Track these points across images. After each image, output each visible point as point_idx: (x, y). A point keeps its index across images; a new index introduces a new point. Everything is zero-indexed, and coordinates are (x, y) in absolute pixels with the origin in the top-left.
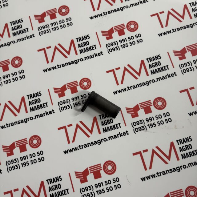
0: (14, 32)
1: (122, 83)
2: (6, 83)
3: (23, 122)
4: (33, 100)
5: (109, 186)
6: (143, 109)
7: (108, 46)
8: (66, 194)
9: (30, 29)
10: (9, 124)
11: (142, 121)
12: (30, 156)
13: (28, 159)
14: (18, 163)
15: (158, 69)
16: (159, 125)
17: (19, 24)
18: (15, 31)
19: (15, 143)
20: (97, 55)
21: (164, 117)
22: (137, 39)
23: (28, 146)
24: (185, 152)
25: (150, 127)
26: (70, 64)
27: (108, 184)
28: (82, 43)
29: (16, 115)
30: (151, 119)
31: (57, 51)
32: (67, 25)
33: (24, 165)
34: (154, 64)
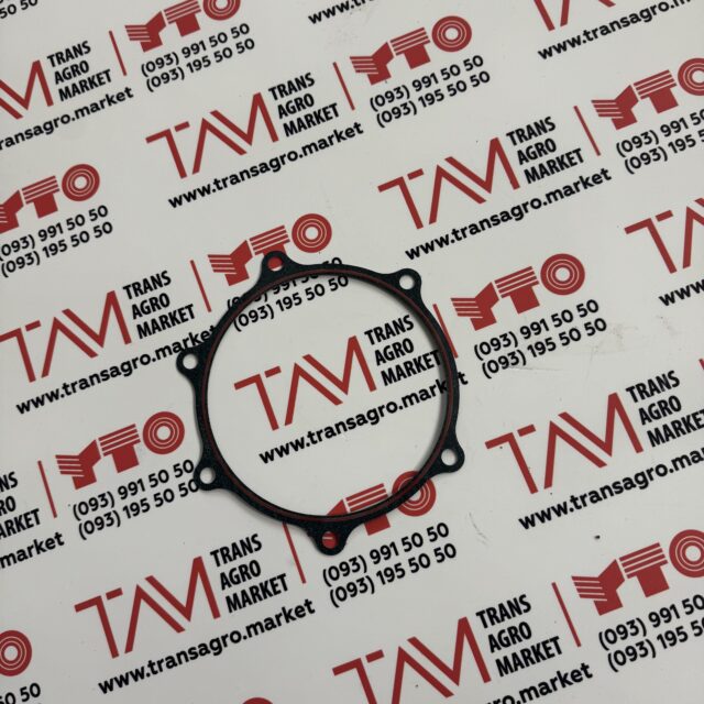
0: (62, 85)
1: (433, 219)
2: (50, 253)
3: (119, 374)
4: (145, 301)
5: (415, 552)
6: (509, 298)
7: (375, 102)
8: (279, 592)
9: (115, 73)
10: (73, 385)
11: (509, 337)
12: (151, 480)
13: (143, 489)
14: (113, 506)
15: (548, 162)
16: (564, 344)
17: (77, 61)
18: (68, 83)
19: (98, 443)
20: (344, 135)
21: (582, 316)
22: (472, 73)
23: (141, 450)
24: (658, 424)
25: (537, 352)
26: (257, 173)
27: (413, 546)
28: (290, 102)
29: (92, 354)
30: (537, 327)
31: (209, 135)
32: (235, 50)
33: (134, 510)
34: (534, 149)
